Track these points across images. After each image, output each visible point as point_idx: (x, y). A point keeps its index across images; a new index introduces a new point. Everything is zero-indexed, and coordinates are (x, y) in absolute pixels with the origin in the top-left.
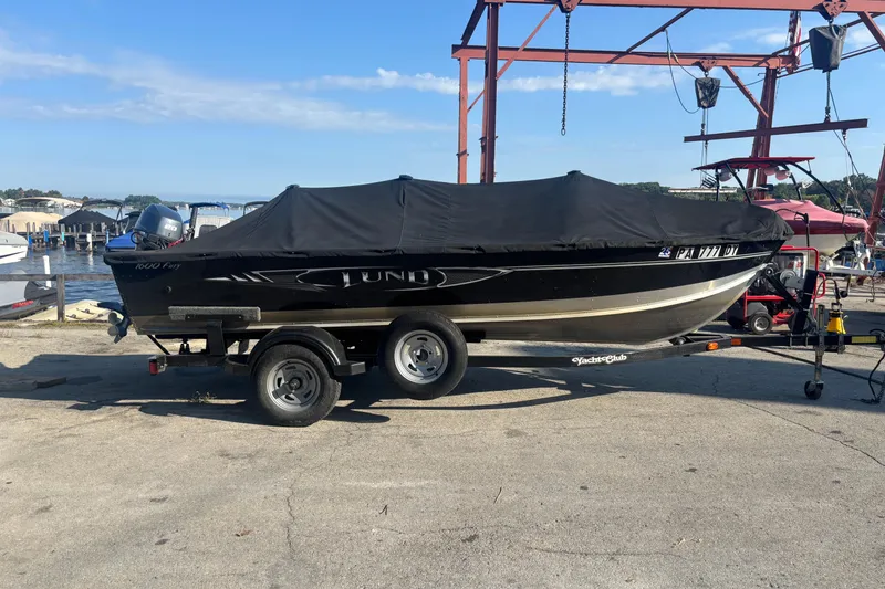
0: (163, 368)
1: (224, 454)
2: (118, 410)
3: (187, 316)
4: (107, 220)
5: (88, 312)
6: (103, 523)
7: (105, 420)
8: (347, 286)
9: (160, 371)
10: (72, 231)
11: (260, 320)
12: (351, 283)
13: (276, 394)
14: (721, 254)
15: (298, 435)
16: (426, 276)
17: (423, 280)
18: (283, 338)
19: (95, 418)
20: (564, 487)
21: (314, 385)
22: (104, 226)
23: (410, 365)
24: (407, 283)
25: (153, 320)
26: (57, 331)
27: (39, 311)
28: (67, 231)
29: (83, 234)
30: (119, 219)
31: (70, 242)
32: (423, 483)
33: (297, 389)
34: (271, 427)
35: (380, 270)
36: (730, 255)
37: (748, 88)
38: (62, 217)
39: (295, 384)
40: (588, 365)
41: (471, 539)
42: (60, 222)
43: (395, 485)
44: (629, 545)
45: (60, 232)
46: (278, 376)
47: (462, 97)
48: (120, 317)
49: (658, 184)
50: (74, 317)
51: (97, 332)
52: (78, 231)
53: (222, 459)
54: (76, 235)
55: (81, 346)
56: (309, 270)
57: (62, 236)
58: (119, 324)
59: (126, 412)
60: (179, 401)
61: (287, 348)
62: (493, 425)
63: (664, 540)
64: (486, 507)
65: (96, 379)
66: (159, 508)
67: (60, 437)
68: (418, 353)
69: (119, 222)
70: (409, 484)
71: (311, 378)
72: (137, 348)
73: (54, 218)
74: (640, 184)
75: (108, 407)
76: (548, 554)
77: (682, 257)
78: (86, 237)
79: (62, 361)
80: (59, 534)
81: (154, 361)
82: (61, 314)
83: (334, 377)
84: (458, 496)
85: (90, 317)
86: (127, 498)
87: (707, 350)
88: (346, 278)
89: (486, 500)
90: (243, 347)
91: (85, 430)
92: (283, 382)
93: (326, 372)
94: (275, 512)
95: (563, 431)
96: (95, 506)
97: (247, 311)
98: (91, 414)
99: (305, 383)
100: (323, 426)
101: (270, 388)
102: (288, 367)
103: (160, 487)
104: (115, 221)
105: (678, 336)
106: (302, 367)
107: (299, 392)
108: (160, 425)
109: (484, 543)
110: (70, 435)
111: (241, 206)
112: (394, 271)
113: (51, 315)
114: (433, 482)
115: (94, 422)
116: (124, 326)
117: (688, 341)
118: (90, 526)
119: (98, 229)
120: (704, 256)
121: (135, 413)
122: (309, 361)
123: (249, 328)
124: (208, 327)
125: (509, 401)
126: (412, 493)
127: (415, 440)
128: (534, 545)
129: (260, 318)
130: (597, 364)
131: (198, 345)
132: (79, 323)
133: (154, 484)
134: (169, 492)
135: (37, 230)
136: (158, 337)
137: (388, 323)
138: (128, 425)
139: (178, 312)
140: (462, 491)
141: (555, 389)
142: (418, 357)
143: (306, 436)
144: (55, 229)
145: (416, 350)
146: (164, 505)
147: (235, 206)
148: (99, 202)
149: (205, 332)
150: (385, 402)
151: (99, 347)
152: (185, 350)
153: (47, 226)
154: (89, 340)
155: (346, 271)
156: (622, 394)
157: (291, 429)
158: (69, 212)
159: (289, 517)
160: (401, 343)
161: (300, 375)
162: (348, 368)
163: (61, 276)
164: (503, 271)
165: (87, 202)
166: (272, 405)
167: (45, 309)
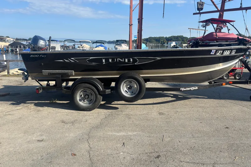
0: (41, 91)
1: (63, 122)
2: (26, 105)
3: (49, 73)
4: (23, 45)
5: (17, 72)
6: (20, 150)
7: (21, 109)
8: (104, 63)
9: (40, 92)
10: (13, 48)
11: (74, 75)
12: (105, 62)
13: (80, 100)
14: (230, 53)
15: (88, 114)
16: (131, 60)
17: (130, 62)
18: (83, 81)
19: (18, 108)
20: (185, 135)
21: (93, 97)
22: (22, 46)
23: (126, 91)
24: (124, 62)
25: (37, 75)
26: (7, 78)
27: (2, 71)
28: (11, 48)
29: (16, 49)
30: (27, 44)
31: (12, 51)
32: (135, 133)
33: (87, 98)
34: (78, 111)
35: (115, 58)
36: (233, 54)
37: (217, 5)
38: (10, 44)
39: (87, 97)
40: (185, 90)
41: (158, 157)
42: (9, 45)
43: (125, 134)
44: (218, 160)
45: (9, 48)
46: (81, 94)
47: (131, 7)
48: (26, 73)
49: (183, 36)
50: (13, 73)
51: (19, 78)
52: (14, 48)
53: (63, 124)
54: (14, 49)
55: (14, 83)
56: (91, 58)
57: (10, 49)
58: (26, 76)
59: (29, 106)
60: (47, 102)
61: (84, 85)
62: (153, 111)
63: (230, 157)
64: (160, 143)
65: (19, 94)
66: (41, 144)
67: (5, 115)
68: (129, 86)
69: (26, 45)
70: (130, 133)
71: (92, 95)
72: (33, 83)
73: (7, 44)
74: (178, 36)
75: (23, 104)
76: (189, 164)
77: (218, 54)
78: (17, 49)
79: (8, 88)
80: (3, 156)
81: (38, 89)
82: (8, 73)
83: (100, 95)
84: (149, 138)
85: (18, 73)
86: (28, 140)
87: (222, 85)
88: (104, 61)
89: (159, 140)
90: (67, 84)
91: (14, 112)
92: (82, 96)
93: (97, 93)
94: (84, 146)
95: (177, 113)
96: (17, 143)
97: (69, 72)
98: (17, 107)
99: (90, 96)
100: (97, 111)
101: (78, 98)
102: (84, 91)
103: (41, 135)
104: (25, 45)
105: (211, 80)
106: (89, 91)
107: (88, 99)
108: (40, 111)
109: (163, 159)
110: (9, 114)
111: (63, 41)
112: (121, 58)
113: (5, 73)
114: (139, 133)
115: (18, 109)
116: (27, 77)
117: (215, 82)
118: (15, 152)
119: (20, 47)
120: (225, 54)
121: (32, 106)
122: (91, 89)
123: (70, 78)
124: (56, 77)
125: (156, 102)
126: (132, 138)
127: (128, 117)
128: (182, 160)
129: (74, 74)
130: (188, 90)
131: (52, 83)
132: (14, 75)
133: (39, 134)
134: (44, 137)
135: (2, 48)
136: (39, 80)
137: (118, 76)
138: (29, 111)
139: (46, 72)
140: (150, 137)
141: (170, 98)
142: (128, 88)
143: (91, 114)
144: (8, 47)
145: (128, 86)
146: (42, 142)
147: (61, 41)
148: (21, 39)
149: (55, 79)
150: (116, 102)
151: (20, 83)
152: (48, 85)
153: (5, 46)
154: (17, 81)
155: (104, 58)
156: (192, 99)
157: (85, 112)
158: (12, 42)
159: (89, 148)
160: (123, 83)
161: (88, 94)
162: (105, 91)
163: (8, 61)
164: (158, 58)
165: (17, 39)
166: (79, 104)
167: (4, 71)
